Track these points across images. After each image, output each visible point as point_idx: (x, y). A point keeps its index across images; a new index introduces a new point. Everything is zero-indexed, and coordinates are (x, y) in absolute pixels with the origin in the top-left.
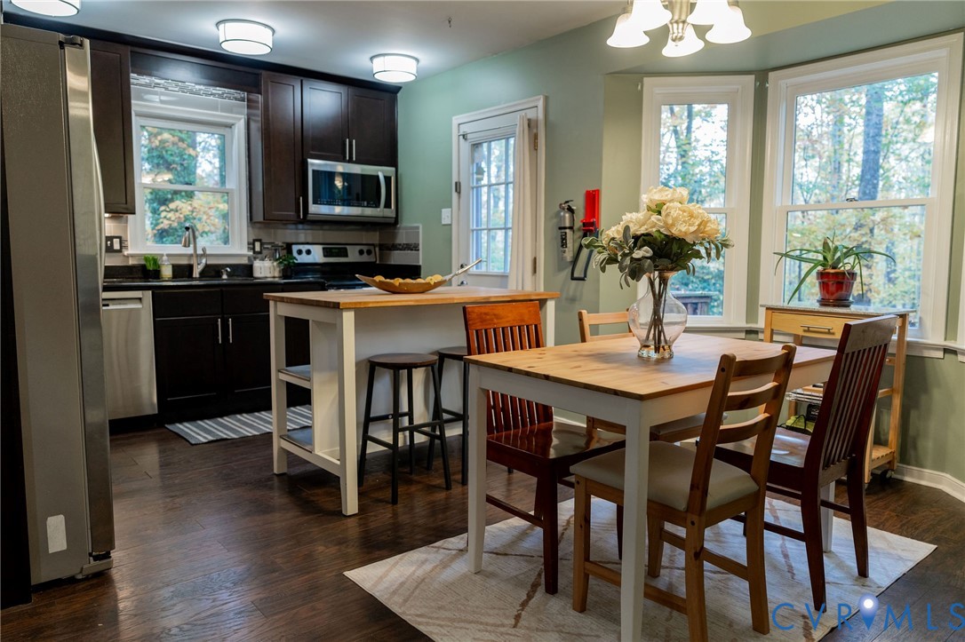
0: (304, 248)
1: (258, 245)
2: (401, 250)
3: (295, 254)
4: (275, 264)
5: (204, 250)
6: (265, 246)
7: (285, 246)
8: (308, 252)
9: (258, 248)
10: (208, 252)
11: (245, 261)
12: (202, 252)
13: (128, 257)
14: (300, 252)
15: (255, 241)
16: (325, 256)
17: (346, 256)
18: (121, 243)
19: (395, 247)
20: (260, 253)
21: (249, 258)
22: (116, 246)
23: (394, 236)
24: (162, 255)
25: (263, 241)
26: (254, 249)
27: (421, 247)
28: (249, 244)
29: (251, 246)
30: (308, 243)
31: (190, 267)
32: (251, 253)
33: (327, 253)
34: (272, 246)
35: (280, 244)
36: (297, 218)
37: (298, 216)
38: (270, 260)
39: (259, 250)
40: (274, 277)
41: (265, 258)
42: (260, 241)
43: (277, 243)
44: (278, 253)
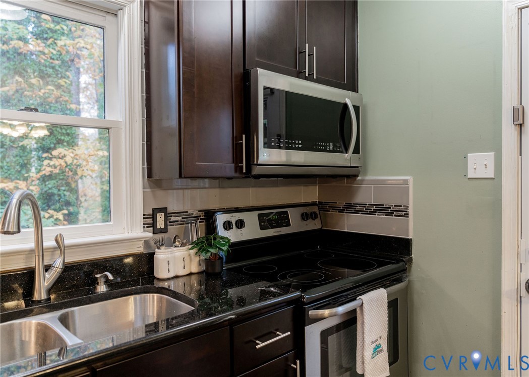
0: (233, 218)
1: (160, 218)
2: (363, 212)
3: (221, 232)
4: (193, 252)
5: (59, 239)
6: (173, 219)
7: (202, 215)
8: (240, 224)
9: (160, 224)
10: (67, 242)
11: (139, 249)
12: (54, 244)
14: (227, 225)
15: (156, 211)
16: (262, 228)
17: (288, 224)
19: (351, 208)
20: (164, 230)
21: (147, 243)
23: (351, 192)
25: (170, 210)
26: (154, 225)
27: (411, 211)
28: (145, 217)
29: (150, 221)
30: (237, 210)
32: (149, 234)
33: (265, 223)
34: (183, 218)
35: (196, 213)
36: (236, 171)
37: (238, 169)
38: (183, 245)
39: (163, 227)
40: (191, 274)
41: (174, 242)
42: (163, 210)
43: (190, 212)
44: (194, 230)
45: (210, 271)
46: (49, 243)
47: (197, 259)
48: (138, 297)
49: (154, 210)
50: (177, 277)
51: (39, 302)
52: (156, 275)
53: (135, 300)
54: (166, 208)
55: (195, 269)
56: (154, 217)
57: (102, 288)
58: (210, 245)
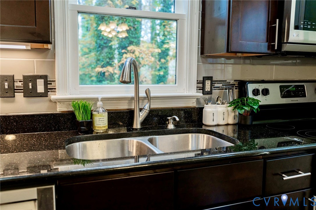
0: (261, 87)
1: (208, 83)
3: (251, 95)
4: (230, 109)
5: (147, 92)
6: (216, 85)
7: (236, 83)
8: (266, 92)
9: (208, 88)
10: (152, 95)
11: (192, 104)
12: (145, 95)
13: (55, 102)
14: (256, 92)
15: (205, 78)
16: (283, 96)
17: (304, 96)
18: (46, 83)
20: (210, 93)
21: (198, 101)
22: (40, 88)
24: (97, 100)
25: (214, 79)
26: (203, 89)
28: (198, 82)
29: (201, 85)
30: (263, 82)
31: (131, 113)
32: (200, 94)
33: (285, 93)
34: (223, 85)
35: (232, 82)
36: (268, 49)
37: (271, 47)
38: (223, 103)
39: (209, 90)
40: (228, 125)
41: (217, 101)
42: (210, 78)
43: (228, 81)
44: (231, 93)
45: (243, 123)
46: (142, 94)
47: (233, 114)
48: (194, 135)
49: (204, 78)
50: (218, 125)
51: (136, 129)
52: (204, 122)
53: (192, 136)
54: (212, 77)
55: (231, 121)
56: (203, 83)
57: (171, 126)
58: (244, 105)
